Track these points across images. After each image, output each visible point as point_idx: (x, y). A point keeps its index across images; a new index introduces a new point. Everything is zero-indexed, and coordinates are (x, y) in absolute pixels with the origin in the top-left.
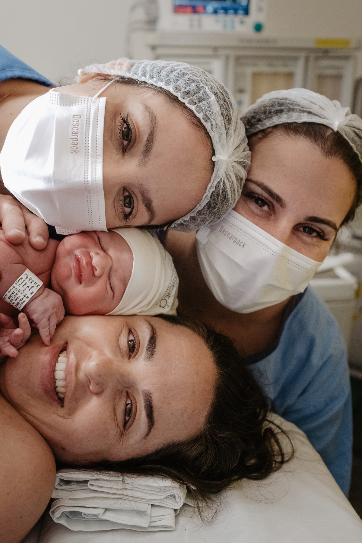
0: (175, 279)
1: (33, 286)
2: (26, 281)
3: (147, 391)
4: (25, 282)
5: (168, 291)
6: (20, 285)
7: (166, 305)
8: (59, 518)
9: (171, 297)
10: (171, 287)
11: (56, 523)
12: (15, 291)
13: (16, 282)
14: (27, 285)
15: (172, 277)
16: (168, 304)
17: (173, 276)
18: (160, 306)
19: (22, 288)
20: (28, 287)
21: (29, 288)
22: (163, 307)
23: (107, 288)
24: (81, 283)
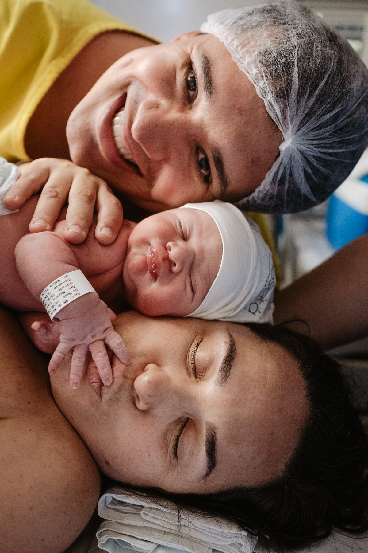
0: (272, 280)
1: (70, 293)
2: (64, 285)
3: (212, 424)
4: (61, 286)
5: (262, 294)
6: (55, 288)
7: (257, 310)
8: (104, 544)
9: (263, 301)
10: (265, 289)
11: (101, 549)
12: (48, 295)
13: (50, 284)
14: (63, 290)
15: (268, 277)
16: (259, 309)
17: (270, 276)
18: (250, 311)
19: (56, 292)
20: (64, 293)
21: (63, 295)
22: (254, 313)
23: (187, 288)
24: (156, 280)
